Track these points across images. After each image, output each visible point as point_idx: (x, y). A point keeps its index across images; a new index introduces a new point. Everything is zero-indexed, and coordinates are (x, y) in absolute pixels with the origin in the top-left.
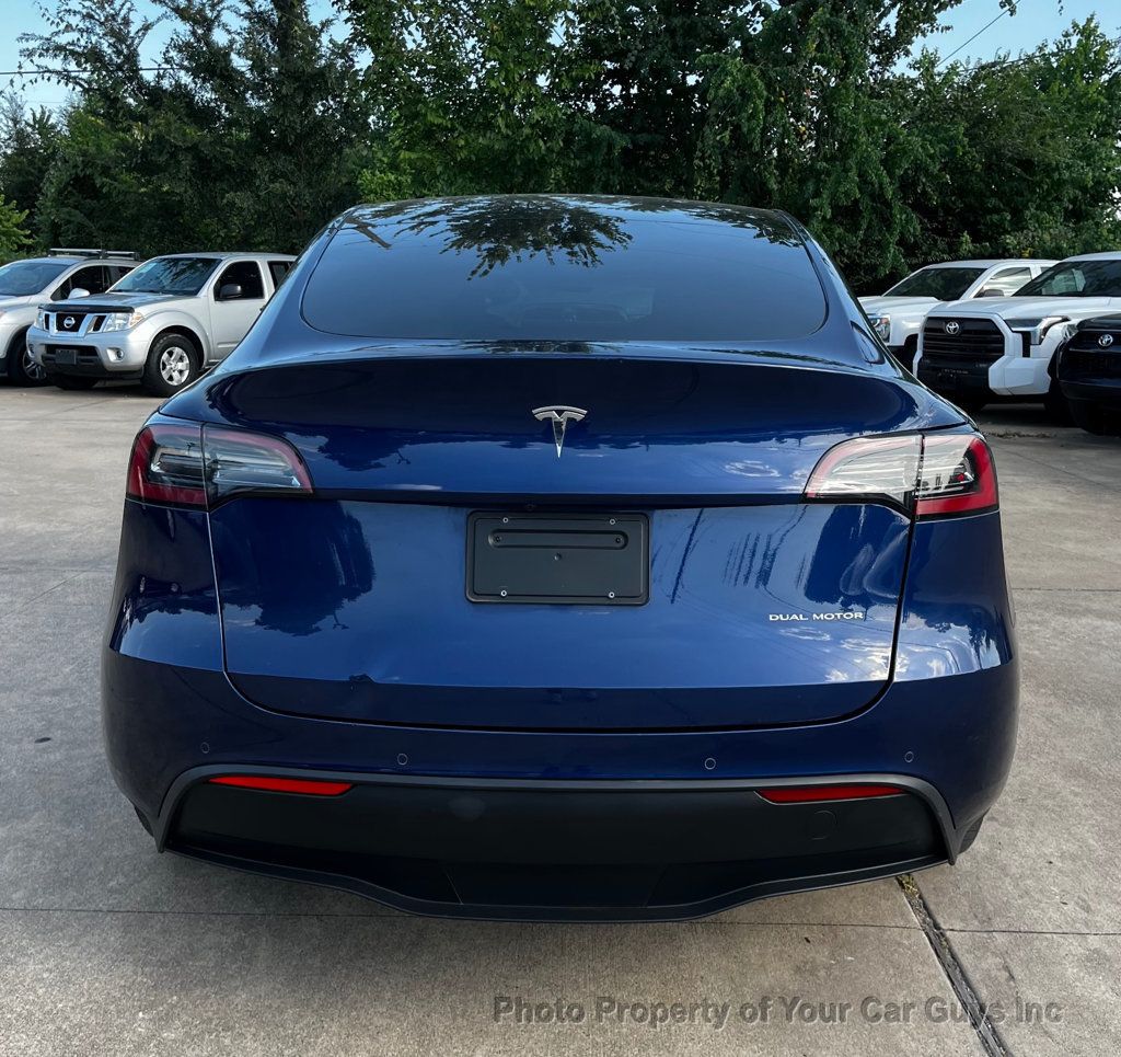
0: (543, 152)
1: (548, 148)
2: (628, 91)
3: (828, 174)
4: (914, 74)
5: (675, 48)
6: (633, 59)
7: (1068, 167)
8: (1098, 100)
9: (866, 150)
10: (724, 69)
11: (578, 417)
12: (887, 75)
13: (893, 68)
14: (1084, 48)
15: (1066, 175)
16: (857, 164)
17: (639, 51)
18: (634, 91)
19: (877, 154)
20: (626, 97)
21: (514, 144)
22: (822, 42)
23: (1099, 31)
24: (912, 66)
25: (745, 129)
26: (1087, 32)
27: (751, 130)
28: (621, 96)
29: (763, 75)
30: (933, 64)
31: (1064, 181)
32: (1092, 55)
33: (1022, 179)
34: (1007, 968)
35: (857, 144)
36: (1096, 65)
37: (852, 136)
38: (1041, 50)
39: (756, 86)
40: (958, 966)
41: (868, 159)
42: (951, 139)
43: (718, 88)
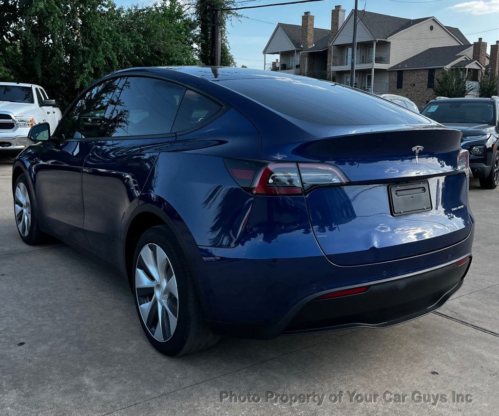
11: (422, 150)
14: (173, 6)
16: (102, 49)
19: (110, 46)
24: (105, 5)
32: (176, 10)
33: (158, 60)
34: (452, 312)
35: (101, 40)
36: (179, 15)
37: (98, 36)
38: (155, 5)
39: (55, 8)
40: (443, 314)
41: (107, 47)
42: (138, 41)
43: (36, 7)
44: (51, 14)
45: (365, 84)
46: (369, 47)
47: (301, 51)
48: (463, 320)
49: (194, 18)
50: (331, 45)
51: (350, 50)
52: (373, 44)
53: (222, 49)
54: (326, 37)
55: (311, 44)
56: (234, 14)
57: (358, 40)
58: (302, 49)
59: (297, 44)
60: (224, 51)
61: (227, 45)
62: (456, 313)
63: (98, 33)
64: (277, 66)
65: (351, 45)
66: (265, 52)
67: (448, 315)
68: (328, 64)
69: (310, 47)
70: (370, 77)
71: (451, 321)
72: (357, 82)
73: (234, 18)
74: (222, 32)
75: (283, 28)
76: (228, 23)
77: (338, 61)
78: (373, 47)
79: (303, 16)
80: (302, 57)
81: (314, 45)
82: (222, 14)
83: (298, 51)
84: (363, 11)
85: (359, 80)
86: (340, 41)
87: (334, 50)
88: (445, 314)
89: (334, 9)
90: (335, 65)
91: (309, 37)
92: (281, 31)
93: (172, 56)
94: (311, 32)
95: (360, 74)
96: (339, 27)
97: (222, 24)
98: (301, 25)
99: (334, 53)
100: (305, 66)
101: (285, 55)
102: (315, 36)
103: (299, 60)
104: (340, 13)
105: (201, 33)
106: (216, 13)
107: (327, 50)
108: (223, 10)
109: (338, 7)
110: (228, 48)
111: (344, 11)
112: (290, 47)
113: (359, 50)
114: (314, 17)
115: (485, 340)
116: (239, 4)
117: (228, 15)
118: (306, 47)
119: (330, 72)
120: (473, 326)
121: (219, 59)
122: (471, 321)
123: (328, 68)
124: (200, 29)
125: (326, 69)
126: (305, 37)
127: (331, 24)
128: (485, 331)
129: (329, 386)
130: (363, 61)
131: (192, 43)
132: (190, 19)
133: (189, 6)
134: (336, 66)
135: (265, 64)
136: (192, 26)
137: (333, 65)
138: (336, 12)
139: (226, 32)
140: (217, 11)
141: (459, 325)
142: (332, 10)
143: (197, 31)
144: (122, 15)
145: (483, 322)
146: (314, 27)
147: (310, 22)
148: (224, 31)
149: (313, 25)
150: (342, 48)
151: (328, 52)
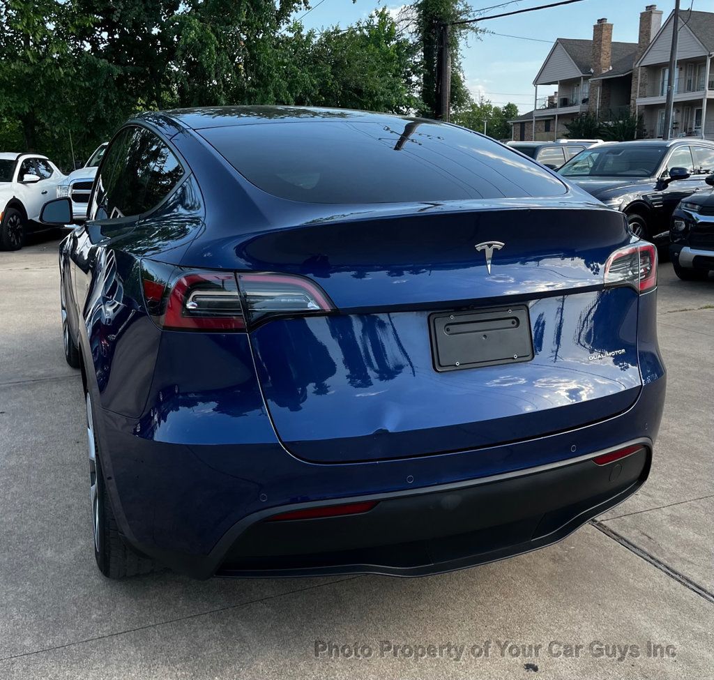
0: (62, 76)
1: (65, 73)
2: (113, 37)
3: (256, 94)
4: (291, 35)
5: (146, 10)
6: (119, 15)
7: (383, 94)
8: (394, 56)
9: (278, 81)
10: (188, 26)
11: (499, 247)
12: (277, 34)
13: (280, 31)
14: (382, 24)
15: (382, 98)
16: (273, 89)
17: (122, 10)
18: (117, 36)
19: (285, 84)
20: (111, 41)
21: (39, 69)
22: (248, 12)
23: (390, 16)
24: (289, 30)
25: (205, 66)
26: (382, 16)
27: (209, 66)
28: (108, 40)
29: (213, 30)
30: (300, 29)
31: (381, 102)
32: (386, 29)
33: (358, 101)
34: (643, 534)
35: (272, 76)
36: (390, 36)
37: (269, 72)
38: (358, 25)
39: (211, 38)
40: (622, 538)
41: (280, 86)
42: (324, 75)
43: (186, 38)
44: (205, 45)
45: (692, 124)
46: (700, 66)
47: (590, 77)
48: (654, 555)
49: (413, 39)
50: (637, 66)
51: (667, 71)
52: (706, 61)
53: (453, 81)
54: (631, 54)
55: (606, 67)
56: (473, 29)
57: (679, 56)
58: (592, 75)
59: (584, 68)
60: (456, 82)
61: (461, 74)
62: (650, 538)
63: (268, 68)
64: (555, 102)
65: (668, 65)
66: (536, 83)
67: (631, 541)
68: (632, 95)
69: (604, 72)
70: (699, 113)
71: (630, 554)
72: (679, 120)
73: (471, 34)
74: (454, 56)
75: (563, 45)
76: (461, 43)
77: (648, 89)
78: (705, 65)
79: (595, 26)
80: (592, 87)
81: (611, 68)
82: (454, 30)
83: (586, 79)
84: (689, 11)
85: (682, 119)
86: (652, 58)
87: (642, 74)
88: (627, 538)
89: (644, 10)
90: (643, 95)
91: (603, 56)
92: (561, 51)
93: (376, 94)
94: (606, 48)
95: (683, 109)
96: (652, 38)
97: (455, 44)
98: (592, 39)
99: (641, 77)
100: (596, 100)
101: (566, 84)
102: (613, 54)
103: (587, 92)
104: (654, 17)
105: (424, 59)
106: (445, 29)
107: (630, 75)
108: (454, 24)
109: (650, 8)
110: (462, 79)
111: (661, 13)
112: (575, 73)
113: (683, 72)
114: (612, 25)
115: (675, 603)
116: (476, 13)
117: (462, 31)
118: (598, 71)
119: (635, 107)
120: (668, 568)
121: (448, 95)
122: (669, 560)
123: (632, 102)
124: (423, 54)
125: (629, 103)
126: (597, 56)
127: (638, 35)
128: (686, 582)
129: (321, 670)
130: (689, 88)
131: (409, 75)
132: (406, 41)
133: (407, 23)
134: (645, 97)
135: (536, 100)
136: (411, 50)
137: (640, 97)
138: (647, 17)
139: (459, 56)
140: (445, 26)
141: (643, 563)
142: (641, 14)
143: (418, 57)
144: (314, 41)
145: (692, 563)
146: (612, 41)
147: (605, 33)
148: (457, 54)
149: (611, 39)
150: (655, 69)
151: (633, 77)
